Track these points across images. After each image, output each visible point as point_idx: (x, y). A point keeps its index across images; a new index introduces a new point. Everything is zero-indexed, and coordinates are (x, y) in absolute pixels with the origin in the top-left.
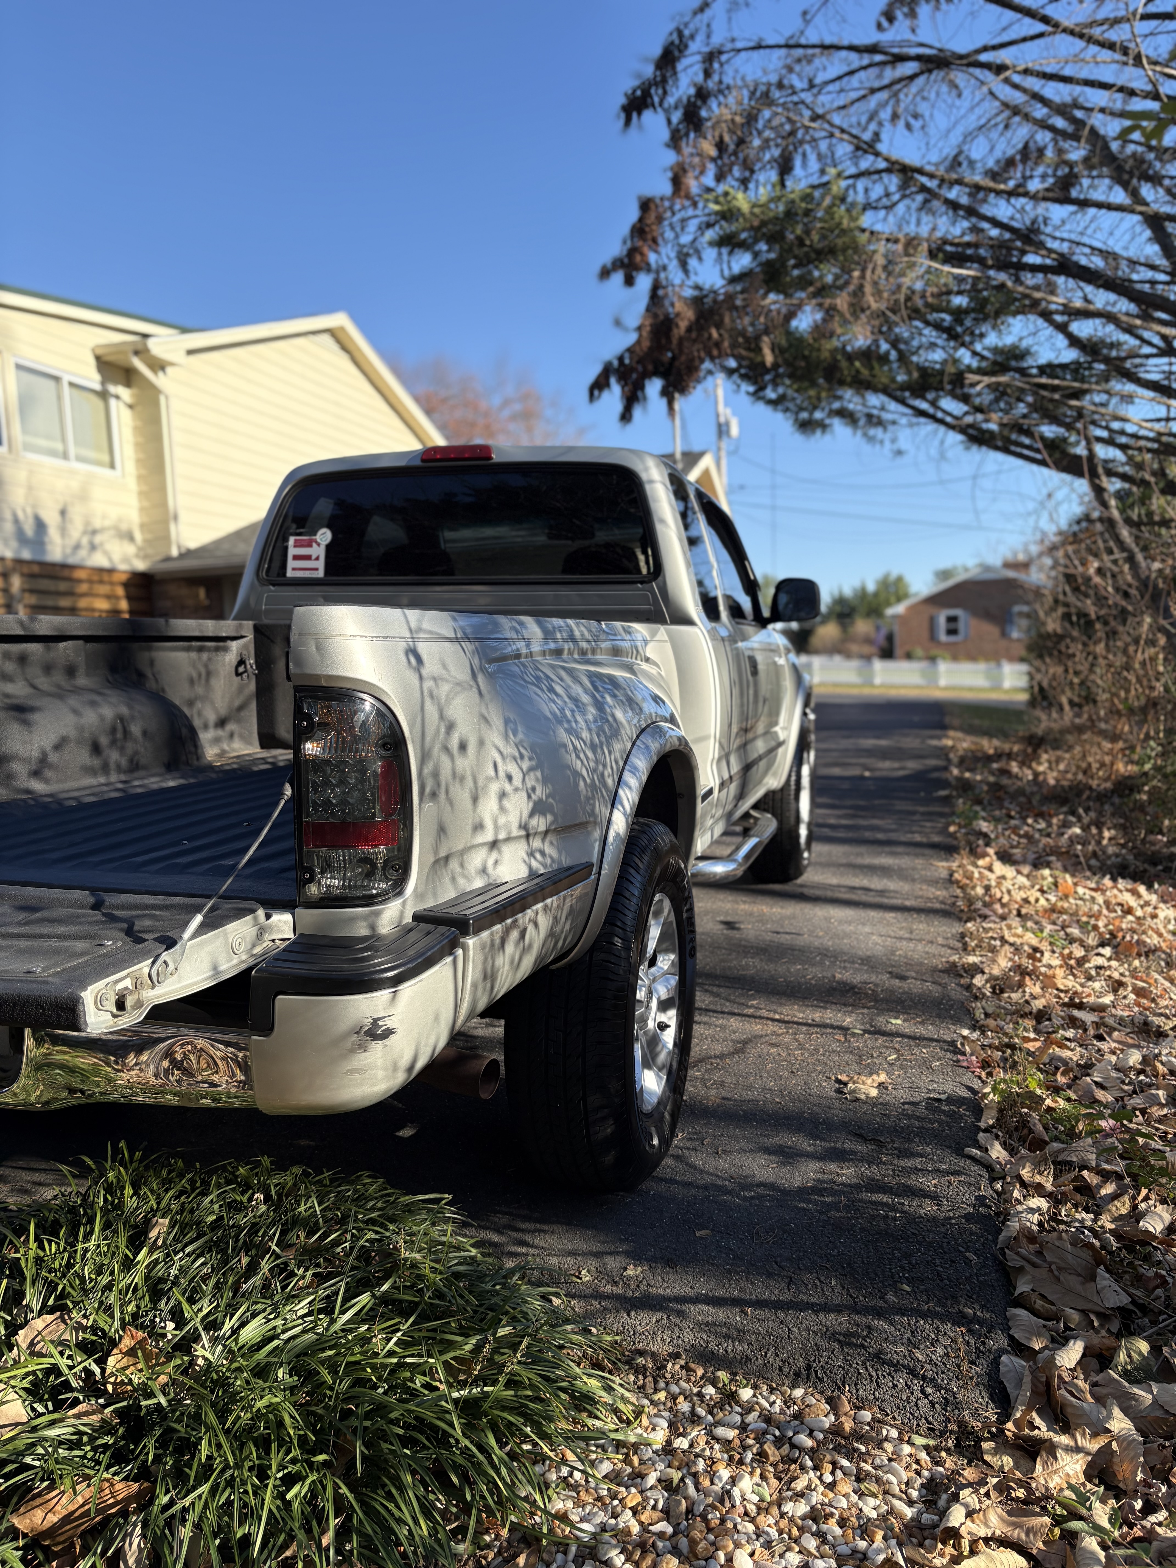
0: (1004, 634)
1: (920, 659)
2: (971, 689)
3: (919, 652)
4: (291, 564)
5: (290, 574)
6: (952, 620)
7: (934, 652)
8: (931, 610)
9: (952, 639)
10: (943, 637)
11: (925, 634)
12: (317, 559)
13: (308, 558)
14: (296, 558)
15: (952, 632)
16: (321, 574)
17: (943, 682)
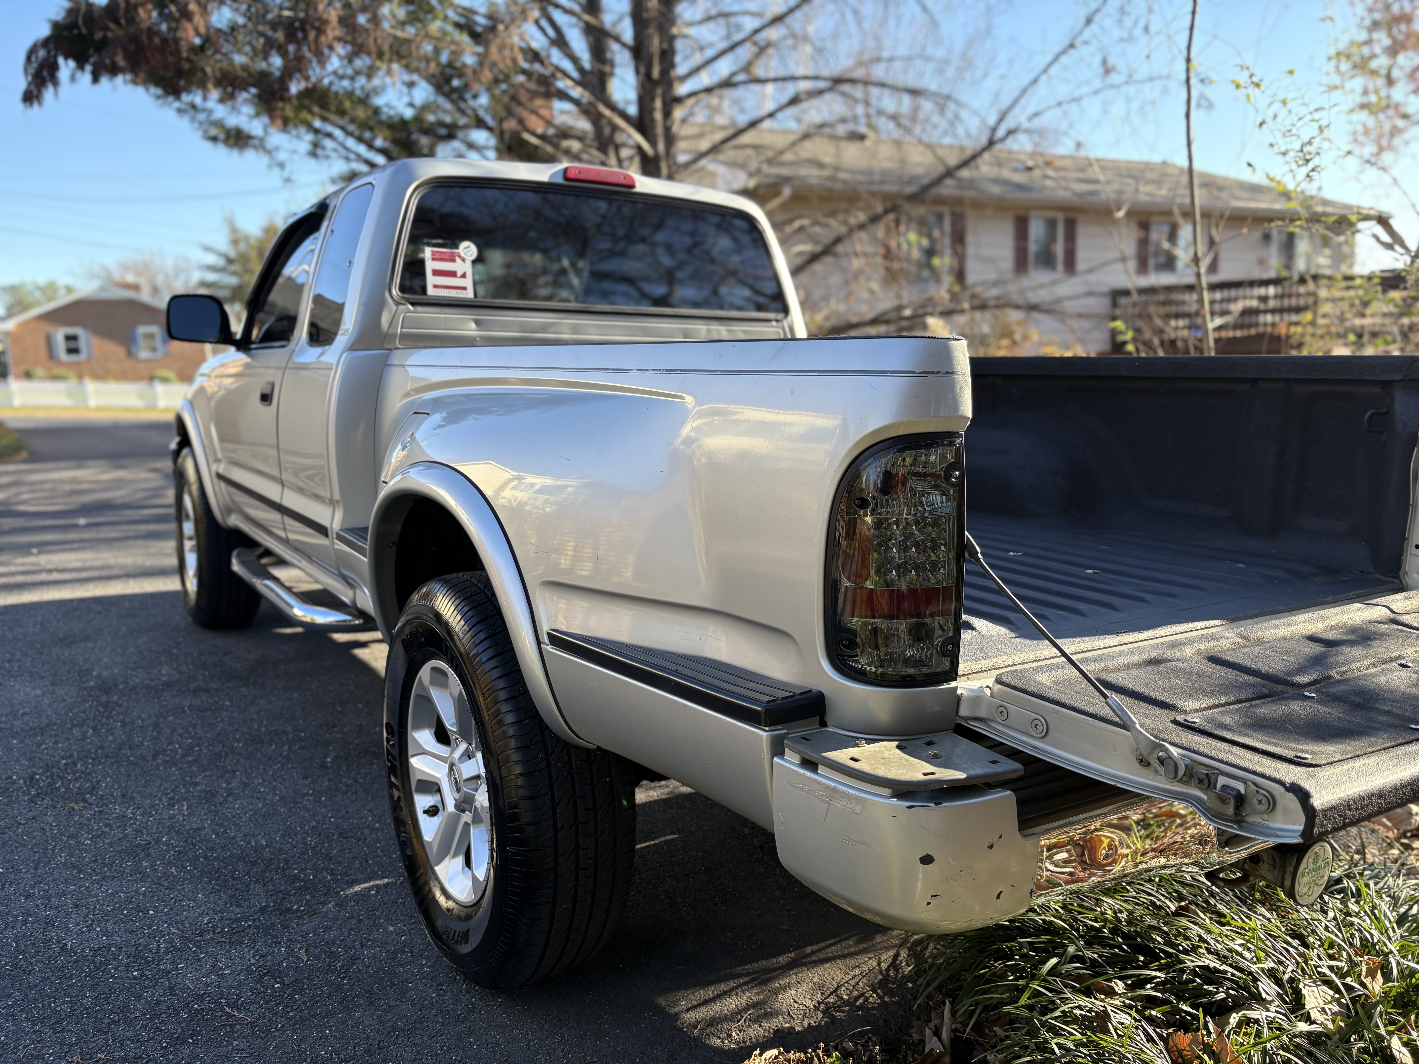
0: (130, 354)
1: (42, 379)
2: (127, 409)
3: (40, 371)
4: (431, 280)
5: (431, 291)
6: (71, 338)
7: (57, 371)
8: (46, 327)
9: (73, 358)
10: (63, 356)
11: (43, 352)
12: (464, 276)
13: (453, 274)
14: (436, 273)
15: (73, 351)
16: (469, 294)
17: (93, 402)
